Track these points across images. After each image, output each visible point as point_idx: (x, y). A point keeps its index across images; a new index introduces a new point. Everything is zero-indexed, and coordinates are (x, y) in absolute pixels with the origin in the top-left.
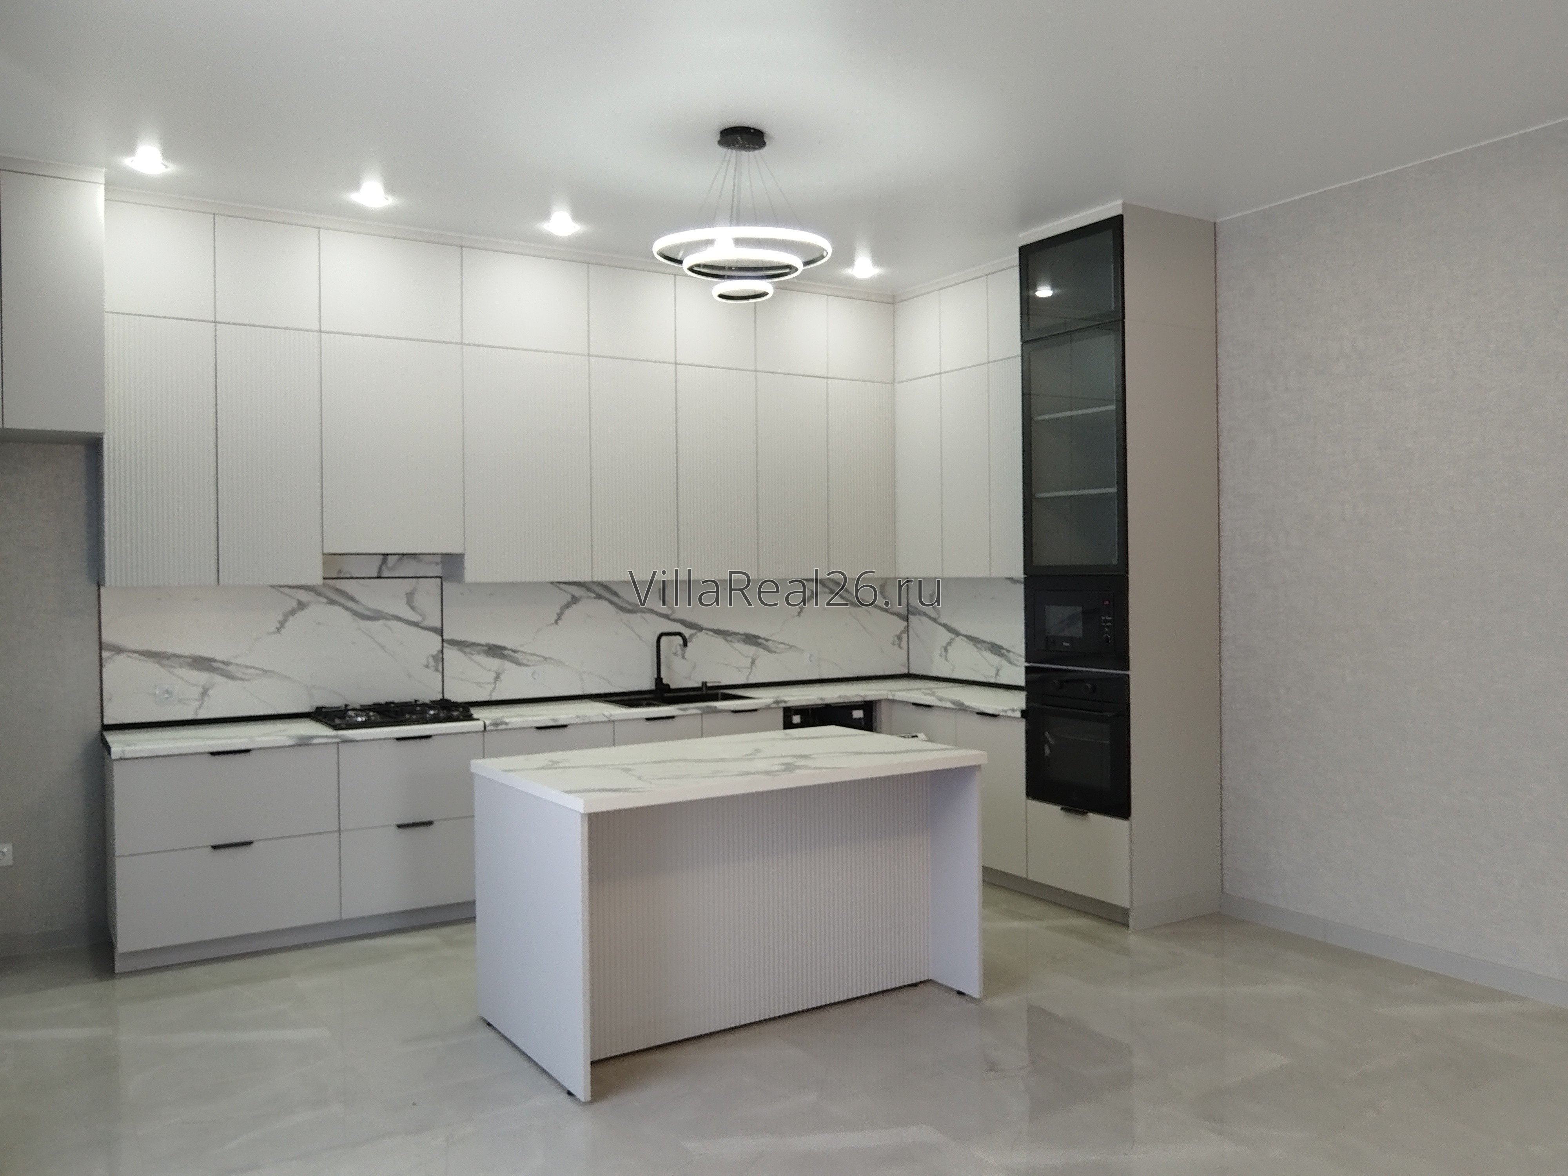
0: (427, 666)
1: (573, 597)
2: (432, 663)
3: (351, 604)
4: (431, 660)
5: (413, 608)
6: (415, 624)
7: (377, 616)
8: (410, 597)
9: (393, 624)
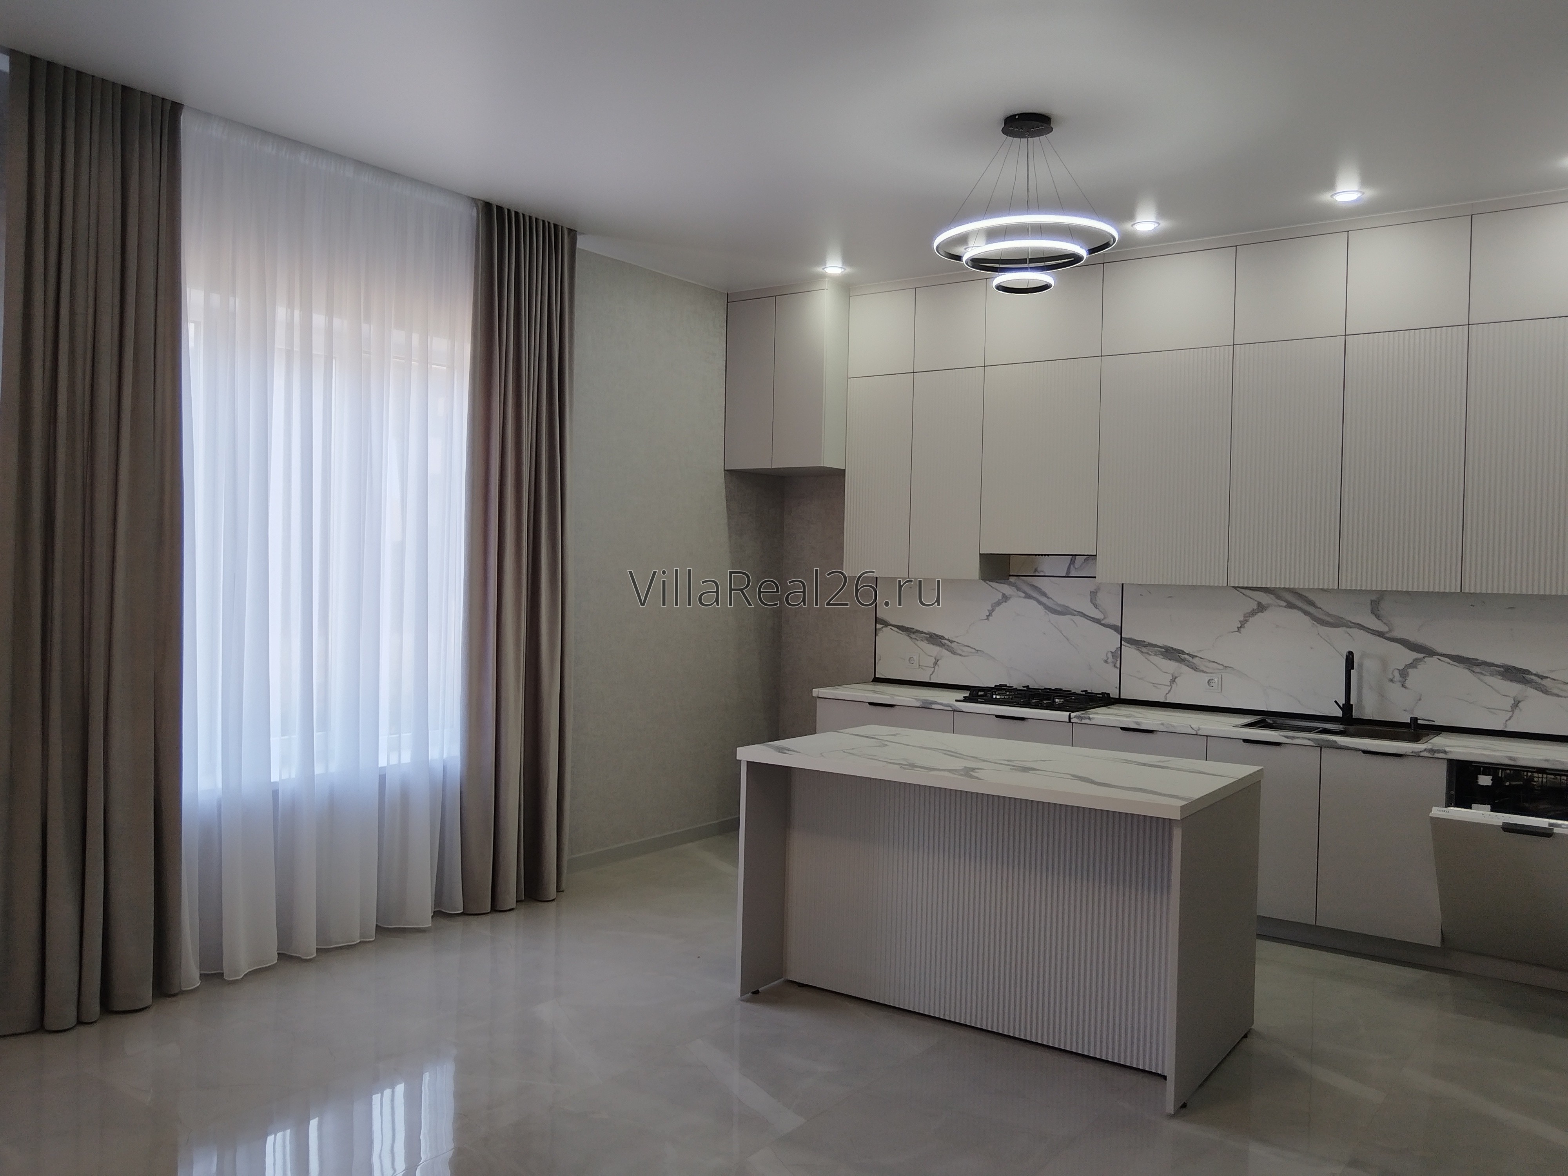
0: (1106, 661)
1: (1259, 604)
2: (1110, 659)
3: (1044, 599)
4: (1110, 655)
5: (1096, 606)
6: (1097, 621)
7: (1064, 611)
8: (1094, 595)
9: (1079, 619)
